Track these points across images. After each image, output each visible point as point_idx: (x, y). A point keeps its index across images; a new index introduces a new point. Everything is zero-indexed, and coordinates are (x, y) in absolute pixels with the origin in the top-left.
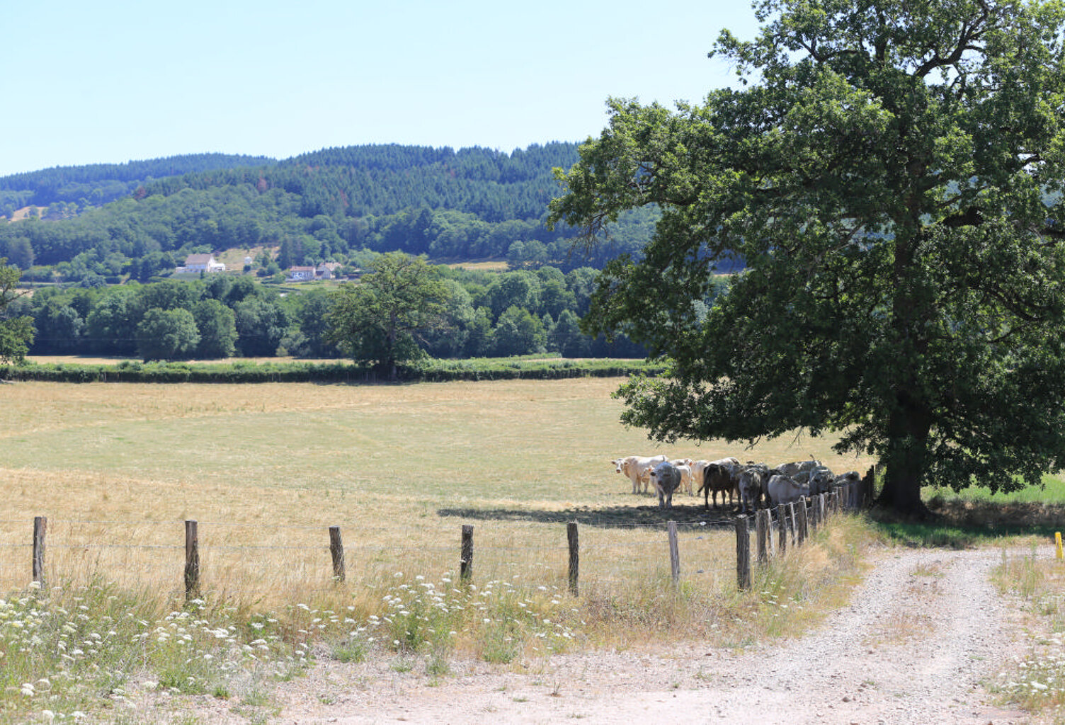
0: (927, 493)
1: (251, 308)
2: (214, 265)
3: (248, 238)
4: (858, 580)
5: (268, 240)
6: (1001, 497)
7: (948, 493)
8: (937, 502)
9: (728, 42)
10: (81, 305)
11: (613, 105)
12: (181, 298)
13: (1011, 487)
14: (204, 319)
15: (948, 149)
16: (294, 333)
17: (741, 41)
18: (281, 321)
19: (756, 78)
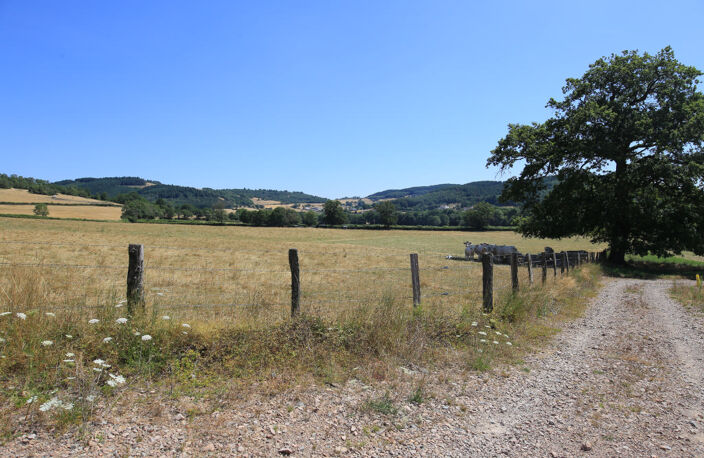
0: (627, 257)
1: (453, 216)
2: (447, 207)
3: (454, 201)
4: (594, 294)
5: (458, 202)
6: (661, 260)
7: (638, 258)
8: (631, 261)
9: (552, 103)
10: (416, 215)
11: (510, 126)
12: (437, 213)
13: (666, 255)
14: (442, 218)
15: (641, 125)
16: (462, 221)
17: (558, 101)
18: (459, 219)
19: (562, 114)
